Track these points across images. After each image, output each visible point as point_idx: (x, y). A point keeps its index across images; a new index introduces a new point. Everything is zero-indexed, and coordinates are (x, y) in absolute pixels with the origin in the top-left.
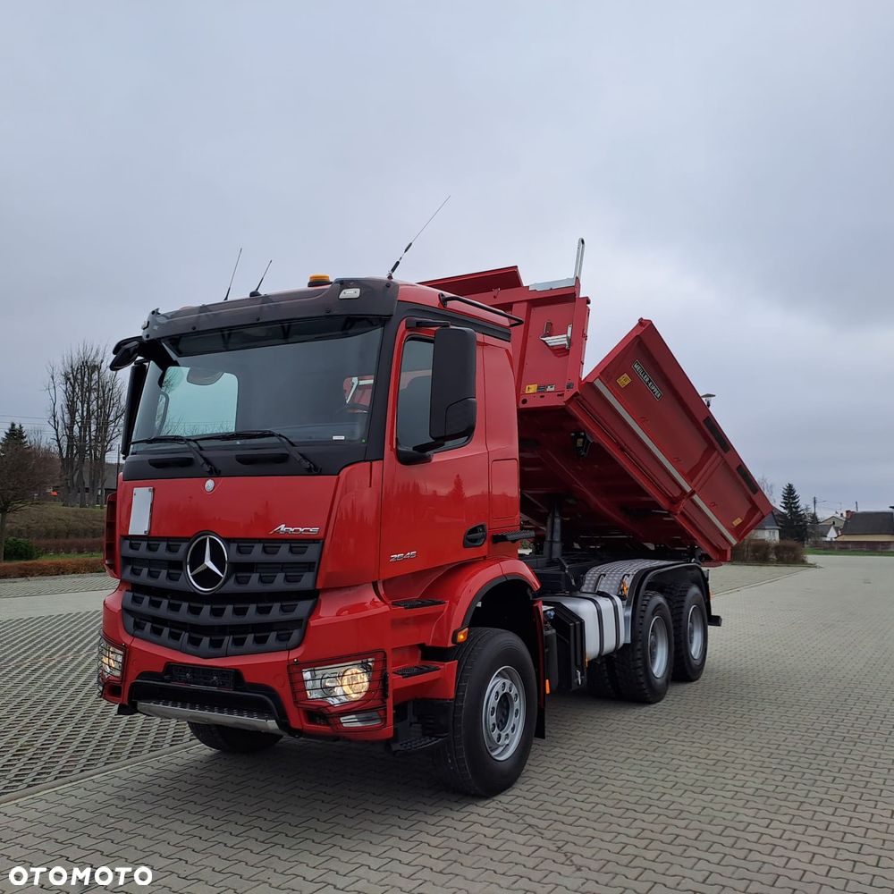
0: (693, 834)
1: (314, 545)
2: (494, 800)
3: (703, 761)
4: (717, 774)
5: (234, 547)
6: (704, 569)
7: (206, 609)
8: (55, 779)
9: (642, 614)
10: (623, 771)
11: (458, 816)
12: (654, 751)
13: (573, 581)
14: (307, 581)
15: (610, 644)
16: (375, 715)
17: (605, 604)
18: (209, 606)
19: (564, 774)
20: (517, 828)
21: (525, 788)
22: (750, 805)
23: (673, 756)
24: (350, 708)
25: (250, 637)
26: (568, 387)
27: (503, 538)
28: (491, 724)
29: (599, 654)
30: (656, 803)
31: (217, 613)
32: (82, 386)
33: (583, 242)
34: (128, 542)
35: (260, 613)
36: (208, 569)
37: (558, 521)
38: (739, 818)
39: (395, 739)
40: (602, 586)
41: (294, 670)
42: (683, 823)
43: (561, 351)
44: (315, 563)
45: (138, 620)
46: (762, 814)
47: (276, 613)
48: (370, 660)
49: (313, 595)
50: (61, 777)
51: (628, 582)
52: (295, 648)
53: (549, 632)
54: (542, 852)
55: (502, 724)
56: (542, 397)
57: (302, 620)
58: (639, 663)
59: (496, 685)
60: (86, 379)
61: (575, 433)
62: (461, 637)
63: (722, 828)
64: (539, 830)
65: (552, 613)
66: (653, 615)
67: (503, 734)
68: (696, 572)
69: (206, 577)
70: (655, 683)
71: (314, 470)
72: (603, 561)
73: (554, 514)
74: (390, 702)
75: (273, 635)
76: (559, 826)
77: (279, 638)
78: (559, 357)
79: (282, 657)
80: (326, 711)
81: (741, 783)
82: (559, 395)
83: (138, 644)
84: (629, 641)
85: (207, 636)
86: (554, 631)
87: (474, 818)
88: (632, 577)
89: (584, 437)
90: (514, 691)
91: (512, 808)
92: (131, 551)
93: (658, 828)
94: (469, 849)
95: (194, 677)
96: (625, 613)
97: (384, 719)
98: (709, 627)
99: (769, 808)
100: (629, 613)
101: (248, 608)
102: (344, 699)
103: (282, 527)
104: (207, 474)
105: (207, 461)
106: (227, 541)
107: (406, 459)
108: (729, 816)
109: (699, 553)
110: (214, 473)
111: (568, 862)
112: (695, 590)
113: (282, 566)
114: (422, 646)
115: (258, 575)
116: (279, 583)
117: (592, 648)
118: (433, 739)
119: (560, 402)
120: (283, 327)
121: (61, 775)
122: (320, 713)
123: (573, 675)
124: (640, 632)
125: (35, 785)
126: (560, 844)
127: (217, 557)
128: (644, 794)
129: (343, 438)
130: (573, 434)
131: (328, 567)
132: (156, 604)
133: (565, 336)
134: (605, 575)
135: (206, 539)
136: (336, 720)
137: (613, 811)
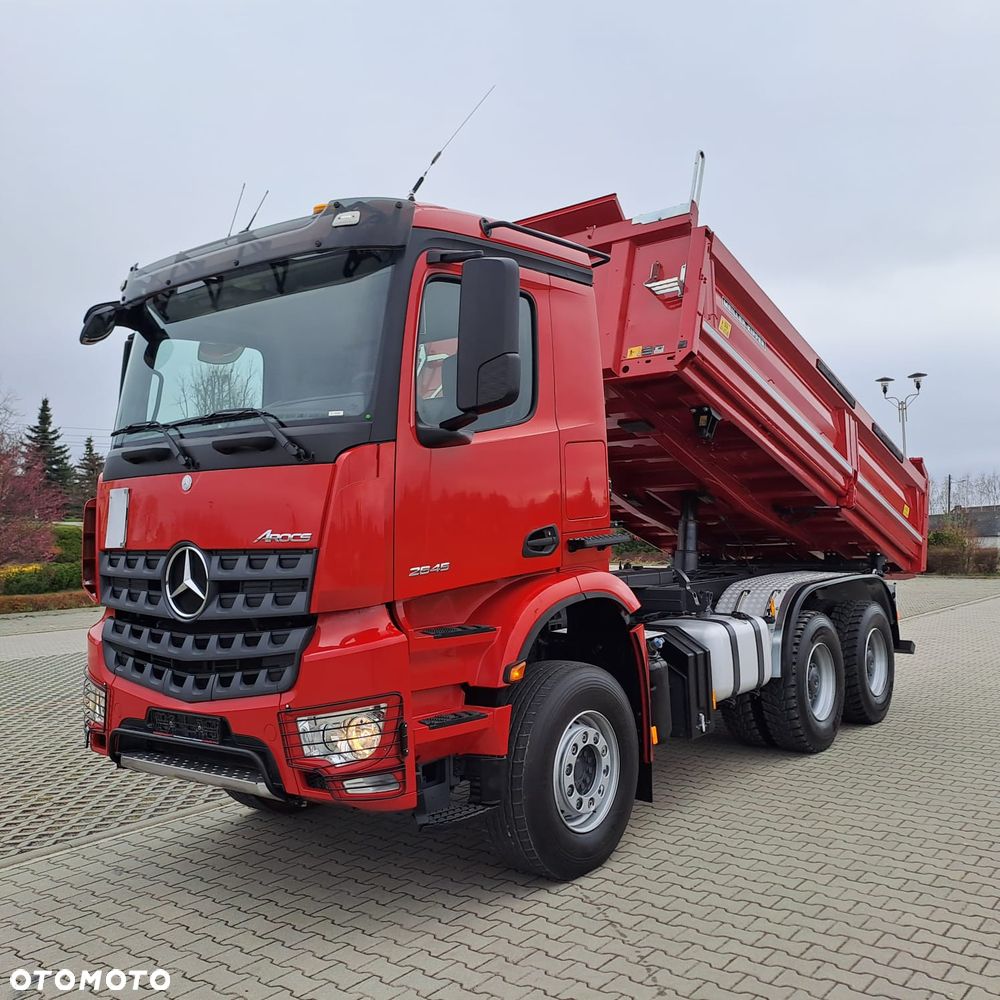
0: (834, 943)
1: (307, 555)
2: (573, 884)
3: (868, 833)
4: (884, 852)
5: (216, 560)
6: (889, 583)
7: (189, 639)
8: (54, 843)
9: (797, 640)
10: (756, 846)
11: (519, 905)
12: (803, 818)
13: (696, 599)
14: (299, 604)
15: (749, 680)
16: (390, 778)
17: (741, 628)
18: (192, 637)
19: (675, 849)
20: (593, 926)
21: (617, 867)
22: (924, 899)
23: (828, 826)
24: (356, 770)
25: (238, 676)
26: (680, 347)
27: (580, 545)
28: (566, 788)
29: (734, 693)
30: (791, 894)
31: (201, 645)
32: (213, 399)
33: (702, 154)
34: (107, 557)
35: (248, 645)
36: (189, 590)
37: (692, 525)
38: (905, 920)
39: (421, 808)
40: (744, 605)
41: (286, 720)
42: (821, 926)
43: (672, 302)
44: (307, 579)
45: (120, 654)
46: (940, 914)
47: (265, 646)
48: (383, 705)
49: (308, 621)
50: (62, 841)
51: (778, 600)
52: (287, 691)
53: (657, 665)
54: (618, 965)
55: (584, 784)
56: (648, 362)
57: (294, 654)
58: (793, 703)
59: (573, 737)
60: (216, 391)
61: (697, 409)
62: (515, 674)
63: (878, 934)
64: (622, 930)
65: (662, 641)
66: (813, 641)
67: (586, 799)
68: (878, 586)
69: (186, 600)
70: (817, 728)
71: (305, 457)
72: (751, 574)
73: (687, 517)
74: (409, 761)
75: (263, 673)
76: (650, 925)
77: (270, 677)
78: (673, 308)
79: (272, 701)
80: (324, 774)
81: (915, 867)
82: (669, 358)
83: (120, 684)
84: (778, 674)
85: (191, 673)
86: (664, 663)
87: (540, 909)
88: (783, 594)
89: (709, 414)
90: (601, 744)
91: (593, 896)
92: (110, 568)
93: (785, 932)
94: (522, 956)
95: (178, 726)
96: (772, 639)
97: (403, 783)
98: (896, 654)
99: (952, 906)
100: (779, 639)
101: (233, 639)
102: (350, 757)
103: (268, 534)
104: (184, 468)
105: (184, 451)
106: (209, 553)
107: (429, 440)
108: (890, 916)
109: (883, 562)
110: (192, 466)
111: (649, 981)
112: (875, 609)
113: (271, 584)
114: (465, 686)
115: (244, 596)
116: (267, 606)
117: (722, 685)
118: (480, 807)
119: (670, 367)
120: (276, 275)
121: (65, 838)
122: (317, 776)
123: (694, 720)
124: (794, 664)
125: (29, 850)
126: (644, 952)
127: (198, 575)
128: (777, 880)
129: (341, 413)
130: (694, 410)
131: (323, 584)
132: (136, 634)
133: (676, 279)
134: (749, 592)
135: (185, 551)
136: (338, 784)
137: (729, 904)
